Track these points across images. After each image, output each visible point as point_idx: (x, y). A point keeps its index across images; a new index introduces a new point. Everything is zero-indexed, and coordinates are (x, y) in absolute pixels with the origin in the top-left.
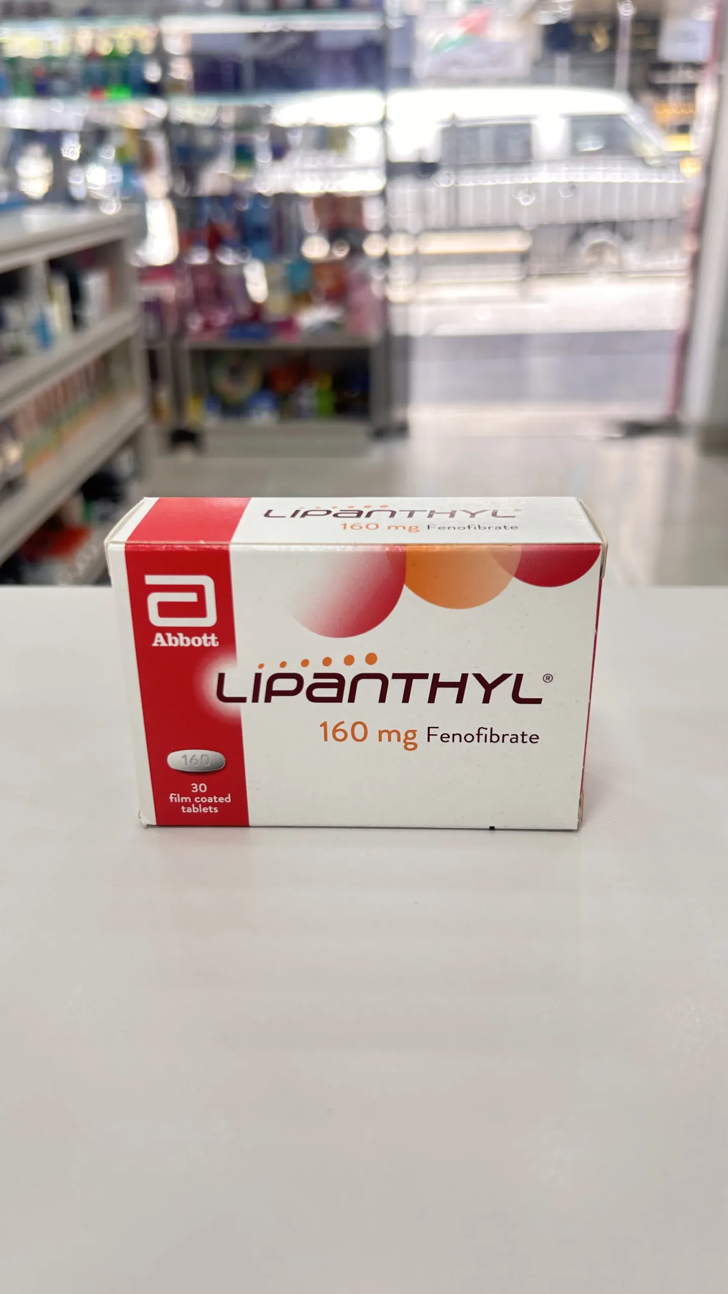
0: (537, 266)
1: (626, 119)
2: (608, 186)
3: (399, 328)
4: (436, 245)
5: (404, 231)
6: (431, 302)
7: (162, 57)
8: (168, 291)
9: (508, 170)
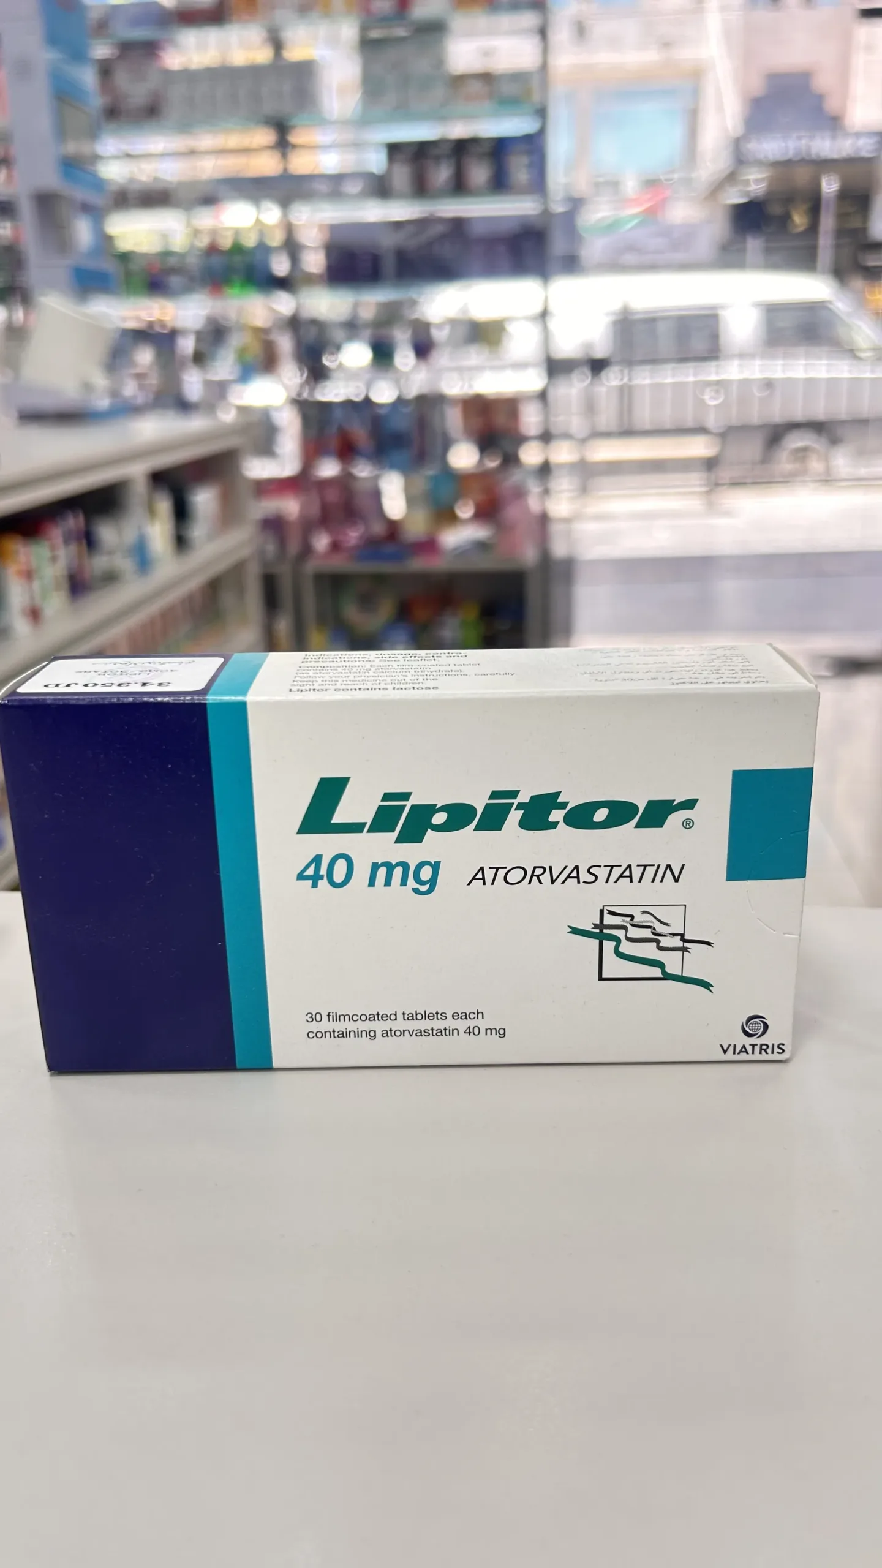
0: (725, 473)
1: (831, 306)
2: (810, 382)
3: (559, 549)
4: (605, 452)
5: (567, 436)
6: (599, 517)
7: (292, 247)
8: (291, 507)
9: (691, 365)
